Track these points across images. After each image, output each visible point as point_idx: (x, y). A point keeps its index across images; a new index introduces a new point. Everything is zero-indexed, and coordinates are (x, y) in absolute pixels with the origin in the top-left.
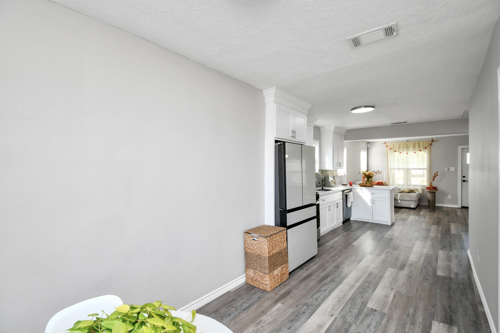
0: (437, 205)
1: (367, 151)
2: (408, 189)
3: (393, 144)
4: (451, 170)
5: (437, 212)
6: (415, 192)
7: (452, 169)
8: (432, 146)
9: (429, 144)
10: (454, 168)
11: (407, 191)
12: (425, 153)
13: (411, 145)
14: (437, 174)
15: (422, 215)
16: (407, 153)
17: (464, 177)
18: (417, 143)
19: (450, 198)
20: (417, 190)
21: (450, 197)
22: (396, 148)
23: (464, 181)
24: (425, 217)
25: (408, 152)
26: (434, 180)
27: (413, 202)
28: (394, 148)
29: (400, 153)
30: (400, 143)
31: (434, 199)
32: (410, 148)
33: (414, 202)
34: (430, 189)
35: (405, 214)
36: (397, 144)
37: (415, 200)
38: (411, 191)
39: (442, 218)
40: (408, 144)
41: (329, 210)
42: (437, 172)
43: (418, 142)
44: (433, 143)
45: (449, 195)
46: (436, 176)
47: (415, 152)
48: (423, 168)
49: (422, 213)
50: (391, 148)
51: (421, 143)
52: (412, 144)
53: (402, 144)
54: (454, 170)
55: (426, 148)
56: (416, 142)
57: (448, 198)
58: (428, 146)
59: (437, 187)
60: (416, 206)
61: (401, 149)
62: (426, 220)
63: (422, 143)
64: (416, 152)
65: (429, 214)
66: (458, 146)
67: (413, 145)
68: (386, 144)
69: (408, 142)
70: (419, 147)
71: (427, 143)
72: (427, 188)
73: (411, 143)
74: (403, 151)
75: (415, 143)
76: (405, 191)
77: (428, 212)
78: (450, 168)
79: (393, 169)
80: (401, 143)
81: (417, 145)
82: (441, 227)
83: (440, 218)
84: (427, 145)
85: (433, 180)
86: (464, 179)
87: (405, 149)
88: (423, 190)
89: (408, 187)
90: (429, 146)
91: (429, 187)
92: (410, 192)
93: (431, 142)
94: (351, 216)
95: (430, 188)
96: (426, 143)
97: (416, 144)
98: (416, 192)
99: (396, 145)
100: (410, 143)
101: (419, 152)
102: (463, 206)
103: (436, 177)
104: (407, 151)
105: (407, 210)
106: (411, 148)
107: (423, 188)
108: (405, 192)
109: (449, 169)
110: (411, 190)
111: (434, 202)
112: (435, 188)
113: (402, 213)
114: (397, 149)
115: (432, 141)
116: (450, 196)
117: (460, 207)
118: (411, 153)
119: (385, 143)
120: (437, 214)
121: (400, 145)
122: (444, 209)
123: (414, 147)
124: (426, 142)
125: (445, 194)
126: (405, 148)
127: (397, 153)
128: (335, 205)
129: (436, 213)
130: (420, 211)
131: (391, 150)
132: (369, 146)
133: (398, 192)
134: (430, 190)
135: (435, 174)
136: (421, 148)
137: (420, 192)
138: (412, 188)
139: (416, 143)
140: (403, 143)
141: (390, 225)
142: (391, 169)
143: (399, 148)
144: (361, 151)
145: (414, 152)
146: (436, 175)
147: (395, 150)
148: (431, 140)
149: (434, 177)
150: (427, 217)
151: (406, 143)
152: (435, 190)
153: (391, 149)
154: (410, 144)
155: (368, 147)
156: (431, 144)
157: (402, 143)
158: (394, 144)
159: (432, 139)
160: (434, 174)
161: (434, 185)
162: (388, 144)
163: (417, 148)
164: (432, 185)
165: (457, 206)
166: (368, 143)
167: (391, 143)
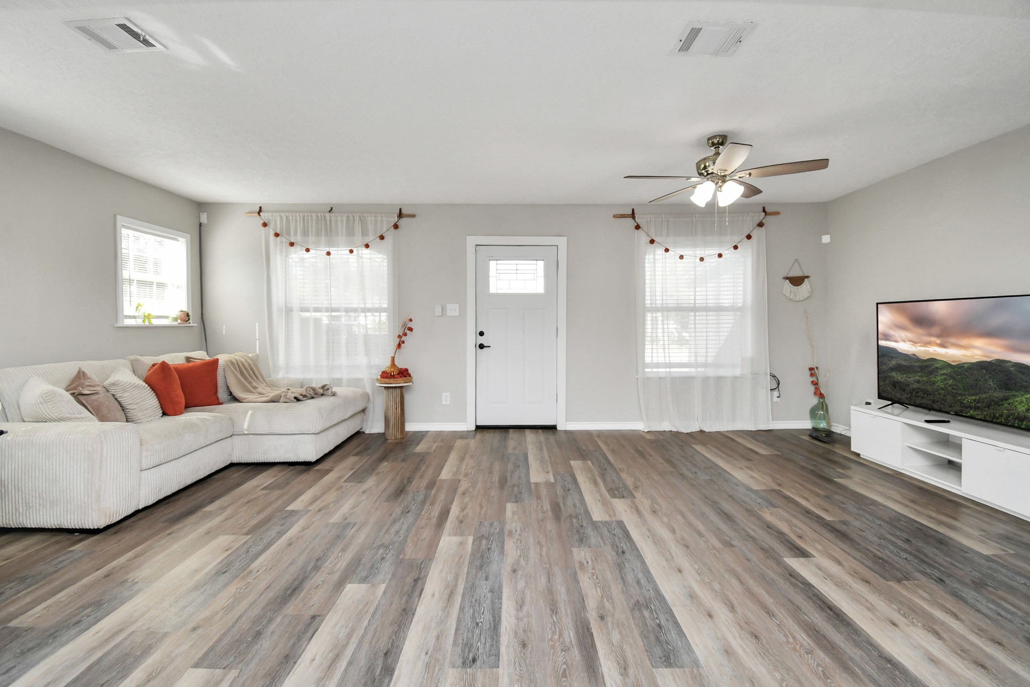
0: (410, 427)
1: (190, 236)
3: (284, 218)
4: (449, 313)
7: (453, 310)
8: (400, 232)
9: (392, 224)
10: (456, 306)
12: (380, 256)
13: (342, 227)
14: (410, 325)
16: (328, 254)
17: (482, 334)
19: (448, 403)
21: (446, 398)
22: (296, 234)
23: (482, 346)
25: (331, 250)
26: (401, 345)
28: (288, 233)
29: (308, 250)
30: (306, 214)
31: (399, 410)
32: (336, 233)
34: (391, 377)
36: (298, 218)
38: (317, 392)
40: (330, 220)
42: (411, 320)
43: (359, 216)
44: (403, 222)
45: (444, 394)
46: (408, 332)
47: (351, 251)
48: (377, 306)
50: (278, 232)
51: (370, 218)
52: (342, 220)
53: (312, 220)
54: (457, 313)
55: (382, 238)
56: (355, 214)
57: (444, 403)
58: (389, 230)
60: (333, 447)
61: (310, 237)
63: (371, 220)
64: (355, 252)
66: (468, 237)
67: (345, 224)
68: (261, 214)
69: (331, 214)
70: (364, 233)
71: (386, 219)
72: (382, 374)
73: (339, 218)
74: (317, 245)
75: (351, 218)
78: (447, 305)
80: (311, 216)
81: (358, 226)
84: (385, 230)
85: (399, 346)
86: (481, 340)
87: (323, 238)
88: (371, 382)
89: (333, 372)
90: (392, 231)
91: (386, 371)
92: (308, 395)
93: (396, 219)
95: (390, 373)
96: (382, 219)
97: (354, 220)
98: (341, 391)
99: (296, 220)
100: (336, 216)
101: (365, 250)
102: (477, 424)
103: (405, 335)
104: (329, 245)
106: (342, 238)
109: (443, 309)
111: (401, 419)
112: (404, 373)
114: (299, 237)
115: (400, 215)
116: (448, 394)
117: (473, 428)
118: (340, 253)
119: (258, 210)
121: (307, 220)
123: (350, 233)
124: (382, 214)
125: (434, 390)
126: (321, 235)
127: (297, 251)
131: (279, 238)
132: (204, 218)
134: (389, 380)
135: (404, 325)
136: (369, 239)
139: (354, 217)
140: (317, 216)
143: (305, 233)
145: (348, 252)
146: (406, 329)
147: (292, 241)
148: (398, 211)
149: (400, 337)
151: (325, 216)
152: (402, 379)
153: (277, 235)
154: (337, 221)
155: (200, 225)
156: (396, 227)
157: (314, 215)
158: (288, 218)
159: (400, 210)
161: (401, 364)
162: (270, 214)
163: (359, 239)
164: (397, 363)
165: (466, 426)
166: (201, 206)
167: (278, 214)
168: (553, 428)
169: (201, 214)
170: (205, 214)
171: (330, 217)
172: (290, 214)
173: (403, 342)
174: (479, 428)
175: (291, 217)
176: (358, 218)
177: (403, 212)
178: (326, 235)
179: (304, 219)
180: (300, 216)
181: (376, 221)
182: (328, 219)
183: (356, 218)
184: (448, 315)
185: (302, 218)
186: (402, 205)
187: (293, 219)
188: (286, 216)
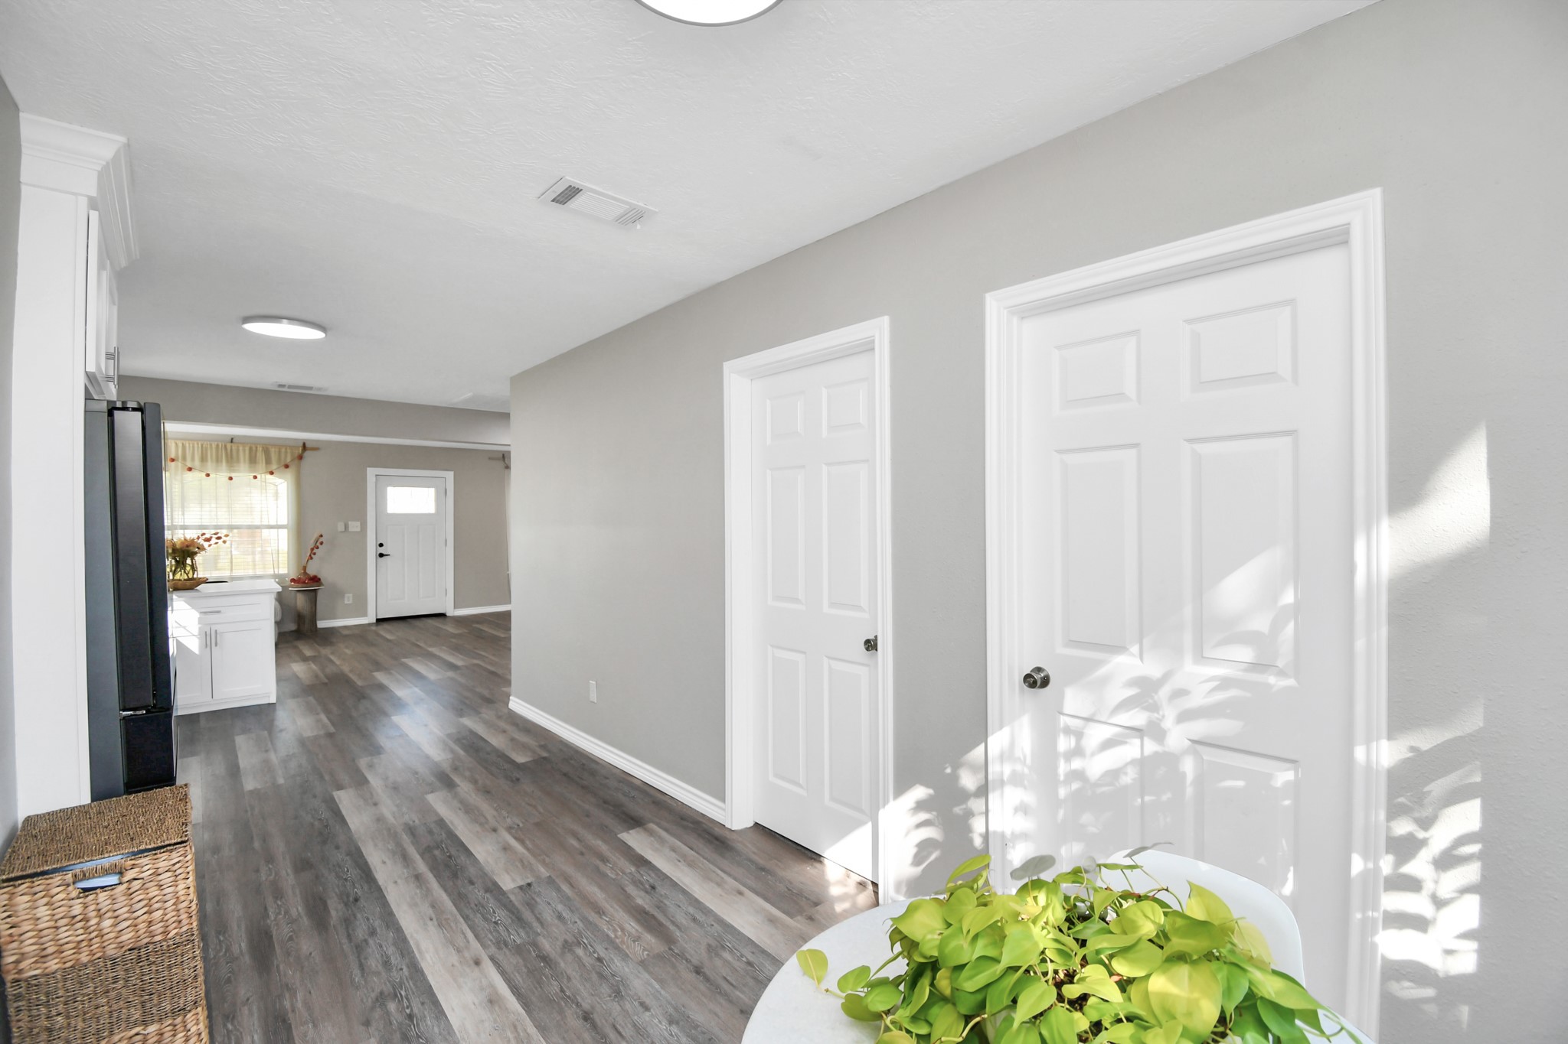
0: (321, 624)
3: (180, 445)
4: (351, 529)
5: (338, 641)
7: (355, 526)
8: (304, 463)
9: (296, 455)
10: (358, 523)
12: (283, 481)
13: (244, 455)
14: (320, 539)
16: (231, 478)
17: (381, 545)
18: (260, 449)
19: (351, 602)
21: (349, 599)
22: (193, 459)
23: (381, 555)
25: (232, 475)
26: (312, 556)
28: (184, 458)
29: (208, 475)
30: (205, 442)
31: (313, 609)
32: (238, 461)
34: (303, 582)
36: (196, 445)
39: (368, 652)
40: (231, 450)
42: (321, 536)
43: (263, 448)
44: (307, 454)
45: (346, 595)
46: (319, 545)
47: (255, 477)
48: (275, 524)
50: (173, 457)
51: (273, 449)
52: (244, 451)
53: (211, 448)
54: (359, 529)
55: (287, 466)
56: (258, 444)
57: (346, 602)
58: (292, 460)
59: (319, 576)
61: (209, 463)
63: (275, 451)
64: (259, 476)
65: (328, 650)
66: (368, 469)
67: (247, 452)
69: (232, 444)
70: (268, 462)
71: (289, 451)
72: (293, 580)
73: (241, 448)
74: (217, 470)
75: (254, 448)
78: (350, 523)
80: (211, 445)
81: (261, 456)
83: (365, 654)
84: (289, 460)
85: (310, 557)
86: (381, 550)
87: (224, 464)
88: (283, 588)
90: (296, 461)
91: (299, 578)
93: (300, 451)
95: (302, 579)
96: (286, 452)
97: (256, 450)
99: (193, 447)
100: (238, 447)
101: (269, 476)
102: (379, 617)
103: (318, 548)
104: (231, 471)
106: (244, 465)
107: (282, 582)
109: (346, 527)
111: (314, 618)
112: (315, 580)
114: (197, 463)
115: (304, 447)
116: (351, 595)
117: (375, 621)
118: (243, 476)
121: (206, 450)
123: (253, 461)
124: (286, 449)
125: (338, 593)
126: (222, 461)
127: (197, 476)
131: (173, 463)
134: (305, 585)
135: (315, 540)
136: (274, 467)
139: (257, 448)
140: (218, 445)
141: (273, 702)
143: (203, 459)
145: (252, 477)
146: (318, 543)
147: (190, 466)
148: (301, 444)
149: (312, 549)
151: (225, 446)
152: (316, 584)
153: (172, 460)
154: (238, 450)
156: (301, 457)
157: (214, 446)
158: (184, 446)
159: (304, 444)
160: (311, 540)
161: (311, 571)
163: (262, 465)
164: (308, 571)
165: (369, 619)
167: (172, 441)
168: (442, 615)
171: (231, 447)
172: (187, 442)
173: (315, 554)
174: (379, 621)
175: (187, 445)
177: (307, 445)
178: (227, 461)
179: (202, 445)
180: (198, 444)
181: (280, 452)
182: (228, 447)
184: (349, 530)
185: (200, 446)
186: (306, 440)
187: (189, 446)
188: (183, 444)
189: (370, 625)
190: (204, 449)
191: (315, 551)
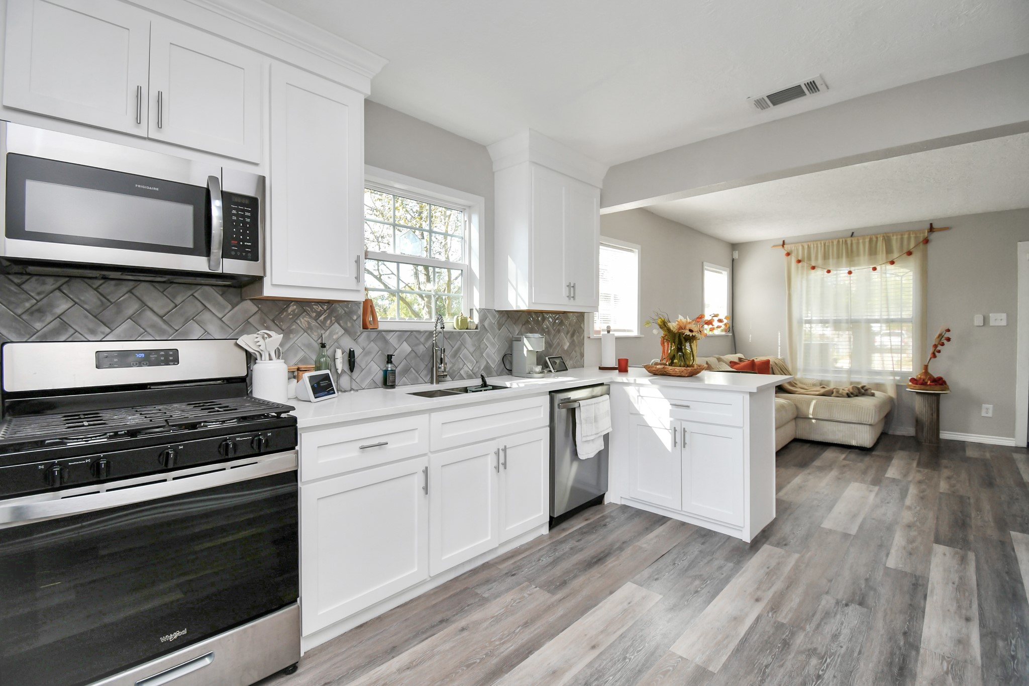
0: (945, 435)
1: (729, 270)
2: (851, 383)
3: (806, 247)
4: (992, 323)
5: (946, 467)
6: (873, 395)
7: (998, 319)
8: (930, 246)
9: (921, 239)
10: (1004, 316)
11: (847, 388)
12: (906, 270)
13: (864, 247)
14: (947, 335)
15: (894, 480)
16: (850, 273)
19: (990, 415)
20: (879, 387)
21: (988, 410)
22: (816, 259)
24: (904, 494)
25: (852, 269)
26: (937, 354)
27: (863, 426)
28: (809, 259)
29: (829, 272)
30: (827, 241)
31: (935, 416)
32: (858, 254)
33: (867, 428)
34: (924, 383)
35: (834, 473)
36: (819, 245)
37: (871, 421)
38: (860, 391)
39: (969, 498)
40: (852, 244)
41: (426, 489)
42: (948, 330)
43: (884, 236)
44: (934, 236)
45: (985, 406)
46: (945, 342)
47: (874, 269)
48: (900, 317)
49: (892, 472)
50: (800, 259)
51: (895, 237)
52: (864, 243)
53: (833, 245)
54: (1004, 323)
55: (909, 253)
56: (879, 236)
57: (984, 414)
58: (916, 246)
59: (945, 379)
60: (876, 440)
61: (831, 260)
62: (909, 508)
63: (897, 239)
64: (878, 268)
65: (919, 477)
66: (1021, 244)
67: (867, 244)
68: (785, 246)
69: (853, 239)
70: (889, 251)
71: (912, 236)
72: (912, 380)
73: (861, 241)
74: (838, 265)
75: (874, 239)
76: (838, 392)
77: (915, 464)
78: (990, 315)
79: (806, 323)
80: (832, 242)
81: (881, 246)
82: (971, 556)
83: (962, 500)
84: (912, 245)
85: (934, 356)
87: (844, 259)
88: (899, 387)
89: (852, 376)
90: (921, 246)
91: (920, 378)
92: (855, 393)
93: (926, 234)
94: (607, 491)
95: (924, 380)
96: (909, 238)
97: (877, 241)
98: (877, 393)
99: (817, 247)
100: (858, 240)
101: (889, 267)
103: (943, 344)
104: (851, 266)
105: (843, 456)
106: (864, 258)
107: (899, 381)
108: (839, 395)
109: (986, 320)
110: (858, 389)
111: (936, 427)
112: (940, 382)
113: (821, 469)
114: (820, 261)
115: (932, 229)
116: (991, 406)
117: (1024, 445)
118: (862, 271)
119: (782, 243)
120: (949, 478)
121: (828, 246)
122: (970, 453)
123: (873, 252)
124: (909, 234)
125: (972, 402)
126: (842, 257)
127: (819, 274)
128: (489, 457)
129: (946, 473)
130: (889, 459)
131: (800, 264)
132: (736, 255)
133: (817, 393)
134: (923, 387)
135: (941, 336)
136: (895, 255)
137: (891, 393)
138: (864, 380)
139: (877, 238)
140: (839, 241)
141: (749, 541)
142: (800, 322)
143: (826, 257)
144: (705, 267)
145: (871, 269)
146: (943, 339)
147: (814, 265)
148: (929, 226)
149: (935, 346)
150: (913, 491)
151: (846, 241)
152: (938, 387)
153: (799, 261)
154: (858, 243)
155: (733, 260)
156: (926, 241)
157: (835, 243)
158: (809, 247)
159: (931, 224)
160: (937, 335)
161: (936, 373)
162: (793, 245)
163: (882, 255)
164: (930, 371)
165: (1014, 442)
166: (734, 246)
167: (800, 245)
169: (734, 252)
170: (737, 252)
171: (852, 241)
172: (812, 243)
173: (939, 352)
175: (812, 246)
176: (881, 238)
177: (934, 226)
178: (847, 256)
179: (825, 245)
180: (821, 244)
181: (902, 239)
182: (849, 242)
183: (879, 239)
184: (991, 325)
185: (823, 245)
186: (933, 220)
187: (814, 247)
188: (808, 245)
189: (1017, 449)
190: (826, 247)
191: (939, 348)
